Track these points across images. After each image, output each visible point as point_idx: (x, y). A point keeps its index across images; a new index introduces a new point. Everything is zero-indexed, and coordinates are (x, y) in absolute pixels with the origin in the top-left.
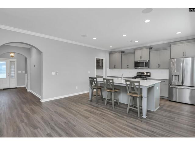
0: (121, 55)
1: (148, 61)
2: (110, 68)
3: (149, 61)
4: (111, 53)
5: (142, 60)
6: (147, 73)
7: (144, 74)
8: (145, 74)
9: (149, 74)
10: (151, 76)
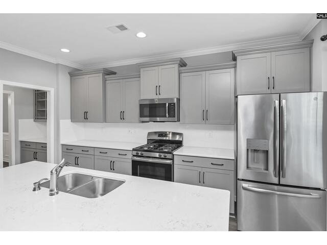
0: (105, 81)
1: (175, 101)
2: (74, 119)
3: (179, 100)
4: (74, 74)
5: (160, 97)
6: (174, 134)
7: (167, 138)
8: (170, 137)
9: (177, 138)
10: (184, 143)
